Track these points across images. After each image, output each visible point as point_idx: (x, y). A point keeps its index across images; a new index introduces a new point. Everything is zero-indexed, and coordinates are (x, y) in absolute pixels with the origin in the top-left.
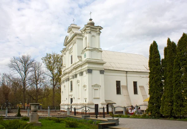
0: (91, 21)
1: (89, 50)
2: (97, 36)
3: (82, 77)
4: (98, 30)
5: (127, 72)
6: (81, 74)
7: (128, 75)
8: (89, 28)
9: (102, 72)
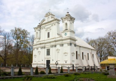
0: (68, 14)
1: (70, 31)
2: (72, 24)
3: (63, 47)
4: (73, 20)
5: (80, 46)
6: (62, 45)
7: (81, 48)
8: (70, 18)
9: (75, 45)
